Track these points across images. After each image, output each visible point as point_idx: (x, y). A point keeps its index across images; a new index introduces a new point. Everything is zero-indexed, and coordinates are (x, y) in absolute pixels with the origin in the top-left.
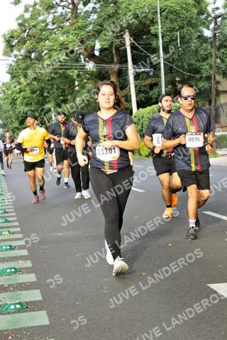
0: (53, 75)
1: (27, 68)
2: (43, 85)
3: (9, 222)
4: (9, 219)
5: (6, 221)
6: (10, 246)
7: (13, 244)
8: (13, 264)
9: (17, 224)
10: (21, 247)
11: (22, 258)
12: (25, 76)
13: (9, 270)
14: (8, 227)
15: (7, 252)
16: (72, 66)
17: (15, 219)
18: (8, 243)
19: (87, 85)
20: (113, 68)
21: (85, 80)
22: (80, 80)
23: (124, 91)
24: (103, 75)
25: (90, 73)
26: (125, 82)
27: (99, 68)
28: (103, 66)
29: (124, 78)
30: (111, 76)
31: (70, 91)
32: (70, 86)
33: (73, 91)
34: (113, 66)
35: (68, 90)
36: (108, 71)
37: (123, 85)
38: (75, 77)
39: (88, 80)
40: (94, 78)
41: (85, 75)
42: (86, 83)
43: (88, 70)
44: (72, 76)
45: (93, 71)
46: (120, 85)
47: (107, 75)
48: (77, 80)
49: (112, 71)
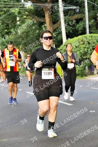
19: (26, 20)
20: (47, 7)
21: (25, 17)
22: (20, 16)
23: (56, 25)
24: (39, 12)
25: (28, 10)
26: (57, 17)
27: (36, 6)
28: (39, 5)
29: (56, 14)
30: (45, 13)
31: (13, 25)
32: (13, 21)
33: (16, 26)
34: (47, 5)
35: (12, 24)
36: (43, 8)
37: (55, 19)
38: (16, 14)
39: (27, 16)
40: (32, 15)
41: (24, 12)
42: (25, 18)
43: (27, 8)
44: (15, 13)
45: (31, 9)
46: (52, 20)
47: (42, 12)
48: (18, 17)
49: (47, 9)
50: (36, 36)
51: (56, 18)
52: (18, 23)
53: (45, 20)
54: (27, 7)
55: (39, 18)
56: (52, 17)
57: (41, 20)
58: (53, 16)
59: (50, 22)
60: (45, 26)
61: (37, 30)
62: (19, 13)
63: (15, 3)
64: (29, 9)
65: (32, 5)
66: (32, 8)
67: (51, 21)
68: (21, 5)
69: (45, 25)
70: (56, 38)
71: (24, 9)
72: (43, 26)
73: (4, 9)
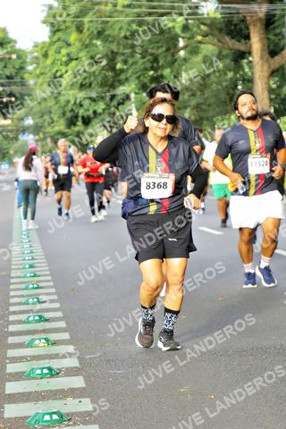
0: (134, 27)
1: (83, 13)
2: (114, 47)
3: (47, 320)
4: (47, 315)
5: (42, 319)
6: (50, 369)
7: (56, 364)
8: (56, 405)
9: (62, 324)
10: (71, 372)
11: (73, 393)
12: (79, 29)
13: (47, 418)
14: (44, 331)
15: (44, 380)
16: (173, 8)
17: (59, 314)
18: (46, 363)
19: (202, 46)
20: (256, 12)
21: (199, 38)
22: (188, 35)
23: (276, 58)
24: (236, 25)
25: (208, 22)
26: (280, 40)
27: (228, 11)
28: (235, 8)
29: (278, 31)
30: (251, 28)
31: (169, 58)
32: (168, 49)
33: (176, 60)
34: (255, 7)
35: (166, 57)
36: (245, 17)
37: (276, 45)
38: (178, 30)
39: (205, 35)
40: (217, 33)
41: (198, 27)
42: (200, 42)
43: (206, 16)
44: (174, 27)
45: (215, 18)
46: (269, 47)
47: (242, 26)
48: (183, 38)
49: (254, 18)
50: (227, 87)
51: (277, 41)
52: (182, 53)
53: (251, 46)
54: (206, 12)
55: (234, 40)
56: (269, 39)
57: (241, 46)
58: (271, 37)
59: (262, 50)
60: (251, 62)
61: (230, 70)
62: (186, 28)
63: (176, 4)
64: (210, 18)
65: (217, 8)
66: (218, 16)
67: (266, 47)
68: (190, 8)
69: (251, 59)
70: (277, 92)
71: (198, 19)
72: (245, 61)
73: (146, 18)
